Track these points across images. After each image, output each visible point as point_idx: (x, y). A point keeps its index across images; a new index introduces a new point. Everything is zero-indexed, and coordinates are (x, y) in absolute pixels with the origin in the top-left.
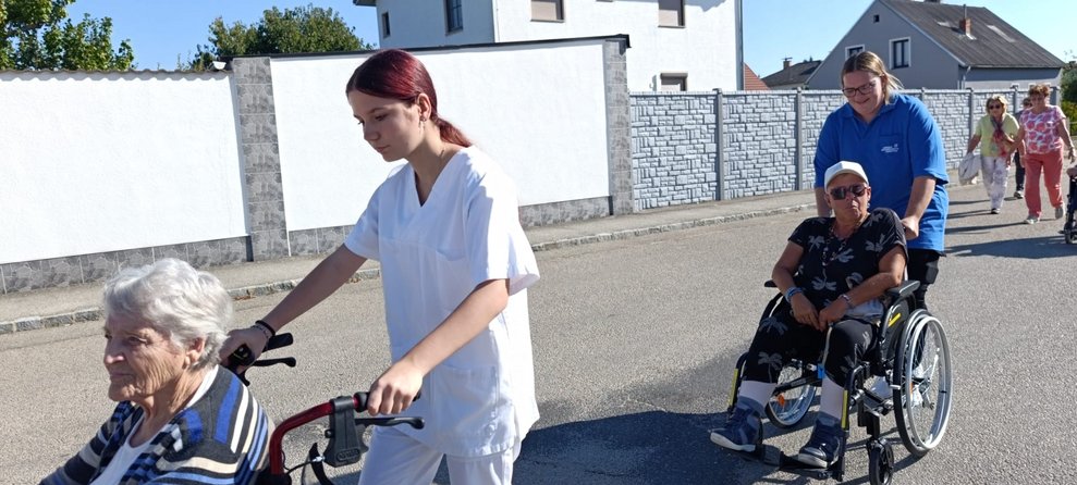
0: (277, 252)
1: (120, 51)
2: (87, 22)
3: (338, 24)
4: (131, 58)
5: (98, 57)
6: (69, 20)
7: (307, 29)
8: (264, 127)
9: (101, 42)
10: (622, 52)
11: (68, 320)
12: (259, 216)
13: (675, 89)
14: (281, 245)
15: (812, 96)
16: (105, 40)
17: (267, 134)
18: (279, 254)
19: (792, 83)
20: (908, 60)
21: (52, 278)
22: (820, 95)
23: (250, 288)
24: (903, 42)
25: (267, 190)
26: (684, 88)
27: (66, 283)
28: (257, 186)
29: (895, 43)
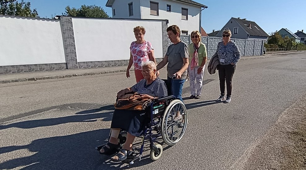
0: (75, 67)
1: (33, 12)
2: (23, 3)
3: (102, 11)
4: (37, 14)
5: (26, 13)
6: (17, 2)
7: (94, 12)
8: (70, 35)
9: (27, 9)
10: (167, 24)
11: (9, 82)
12: (69, 58)
13: (185, 34)
14: (76, 65)
15: (211, 38)
16: (28, 8)
17: (71, 37)
18: (75, 68)
19: (214, 36)
20: (237, 32)
21: (7, 71)
22: (213, 38)
23: (64, 75)
24: (237, 28)
25: (71, 51)
26: (187, 34)
27: (11, 72)
28: (68, 50)
29: (235, 28)
